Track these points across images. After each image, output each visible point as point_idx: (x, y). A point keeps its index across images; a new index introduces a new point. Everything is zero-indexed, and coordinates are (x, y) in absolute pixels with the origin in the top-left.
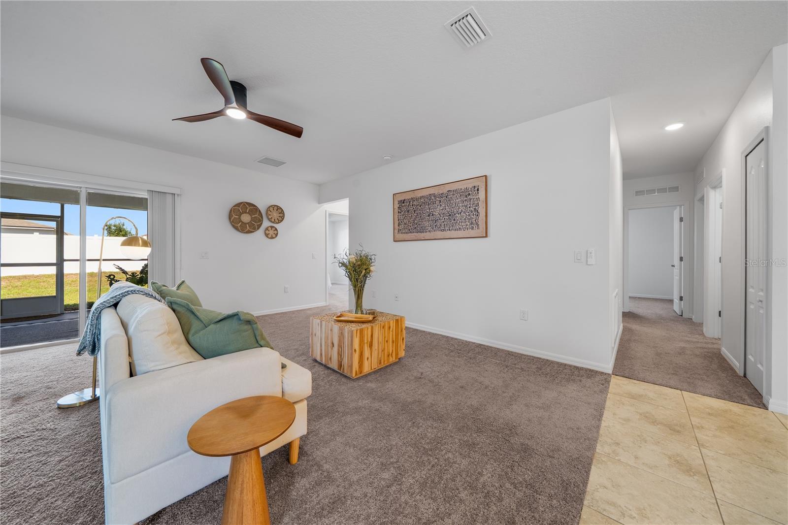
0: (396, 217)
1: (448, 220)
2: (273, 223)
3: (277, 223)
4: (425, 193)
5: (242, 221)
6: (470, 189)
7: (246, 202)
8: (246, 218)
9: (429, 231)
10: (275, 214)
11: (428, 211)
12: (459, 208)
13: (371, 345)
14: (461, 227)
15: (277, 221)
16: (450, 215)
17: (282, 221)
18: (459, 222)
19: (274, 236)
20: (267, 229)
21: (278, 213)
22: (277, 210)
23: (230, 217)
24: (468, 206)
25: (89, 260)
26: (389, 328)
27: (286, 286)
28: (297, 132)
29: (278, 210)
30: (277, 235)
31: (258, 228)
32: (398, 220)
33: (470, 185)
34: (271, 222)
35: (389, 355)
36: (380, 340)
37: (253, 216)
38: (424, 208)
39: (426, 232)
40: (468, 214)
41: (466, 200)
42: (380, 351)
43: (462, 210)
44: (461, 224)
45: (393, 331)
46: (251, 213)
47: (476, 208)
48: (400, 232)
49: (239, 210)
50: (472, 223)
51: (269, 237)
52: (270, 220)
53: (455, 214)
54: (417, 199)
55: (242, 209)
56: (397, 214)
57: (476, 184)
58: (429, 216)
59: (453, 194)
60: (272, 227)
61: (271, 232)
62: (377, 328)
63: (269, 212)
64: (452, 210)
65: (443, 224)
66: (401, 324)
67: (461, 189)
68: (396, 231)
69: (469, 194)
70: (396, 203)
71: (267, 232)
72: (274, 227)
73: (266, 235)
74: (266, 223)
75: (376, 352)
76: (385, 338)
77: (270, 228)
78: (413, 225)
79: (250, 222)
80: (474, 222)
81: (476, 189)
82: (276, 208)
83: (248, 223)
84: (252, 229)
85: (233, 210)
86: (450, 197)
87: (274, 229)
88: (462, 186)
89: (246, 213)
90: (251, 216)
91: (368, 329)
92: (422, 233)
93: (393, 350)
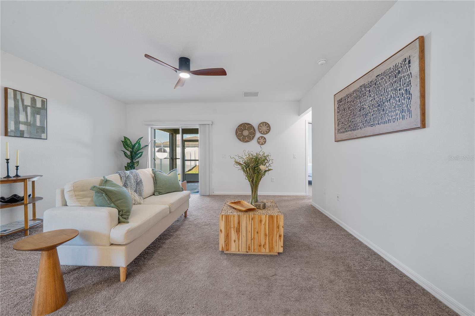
0: (336, 117)
1: (377, 112)
2: (263, 134)
3: (265, 134)
4: (356, 86)
5: (243, 135)
6: (400, 65)
7: (245, 123)
8: (246, 133)
9: (361, 128)
10: (264, 128)
11: (359, 105)
12: (388, 95)
13: (238, 231)
14: (391, 118)
15: (265, 133)
16: (379, 106)
17: (268, 132)
18: (388, 112)
19: (263, 143)
20: (259, 139)
21: (266, 127)
22: (265, 125)
23: (236, 133)
24: (398, 89)
25: (179, 159)
26: (261, 221)
27: (272, 177)
28: (222, 72)
29: (267, 125)
30: (265, 142)
31: (253, 138)
32: (338, 120)
33: (399, 60)
34: (261, 133)
35: (260, 246)
36: (249, 229)
37: (250, 131)
38: (356, 103)
39: (358, 129)
40: (398, 99)
41: (395, 82)
42: (249, 239)
43: (391, 96)
44: (390, 114)
45: (265, 224)
46: (248, 129)
47: (408, 88)
48: (339, 132)
49: (242, 129)
50: (403, 111)
51: (260, 144)
52: (260, 132)
53: (384, 103)
54: (350, 95)
55: (243, 128)
56: (337, 114)
57: (406, 56)
58: (360, 110)
59: (382, 79)
60: (262, 137)
61: (262, 141)
62: (245, 219)
63: (260, 127)
64: (381, 98)
65: (372, 117)
66: (277, 221)
67: (390, 69)
68: (337, 131)
69: (399, 72)
70: (336, 103)
71: (259, 140)
72: (263, 137)
73: (258, 142)
74: (258, 135)
75: (244, 239)
76: (255, 228)
77: (260, 138)
78: (348, 123)
79: (248, 135)
80: (405, 108)
81: (407, 61)
82: (264, 124)
83: (247, 136)
84: (249, 139)
85: (238, 129)
86: (378, 83)
87: (263, 138)
88: (390, 65)
89: (246, 129)
90: (249, 131)
91: (234, 216)
92: (355, 131)
93: (265, 243)
